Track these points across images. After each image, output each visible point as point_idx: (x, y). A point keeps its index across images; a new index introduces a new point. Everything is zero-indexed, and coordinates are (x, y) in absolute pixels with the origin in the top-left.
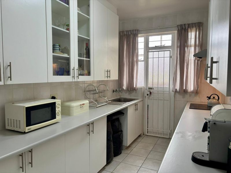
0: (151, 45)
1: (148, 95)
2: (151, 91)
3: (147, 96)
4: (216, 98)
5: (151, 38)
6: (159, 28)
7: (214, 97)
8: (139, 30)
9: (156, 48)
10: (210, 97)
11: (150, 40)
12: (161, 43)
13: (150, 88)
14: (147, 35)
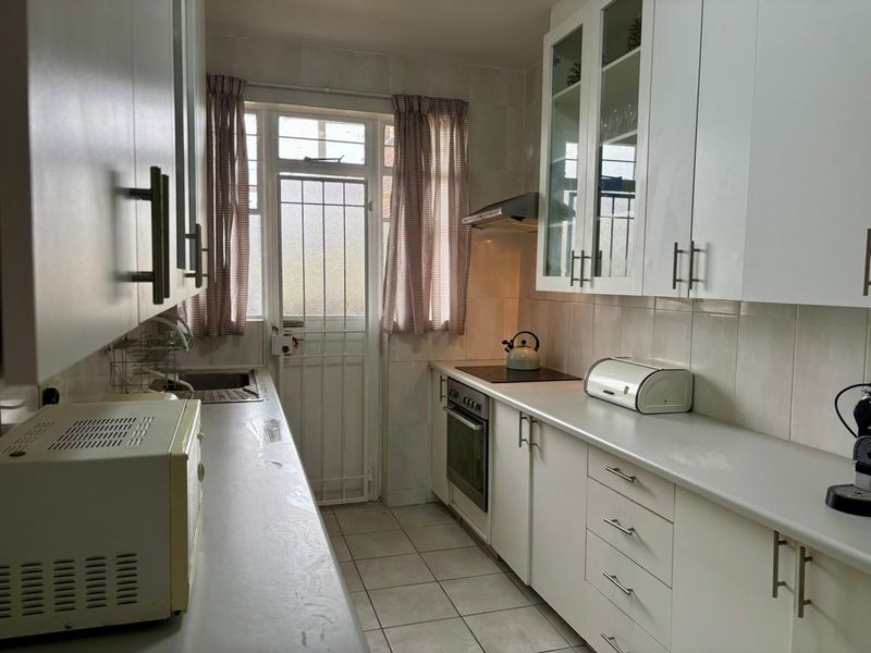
0: (287, 151)
1: (285, 349)
2: (296, 332)
3: (282, 356)
4: (530, 341)
5: (287, 125)
6: (327, 90)
7: (524, 342)
8: (245, 82)
9: (309, 164)
10: (512, 341)
11: (281, 132)
12: (322, 149)
13: (290, 324)
14: (270, 110)
